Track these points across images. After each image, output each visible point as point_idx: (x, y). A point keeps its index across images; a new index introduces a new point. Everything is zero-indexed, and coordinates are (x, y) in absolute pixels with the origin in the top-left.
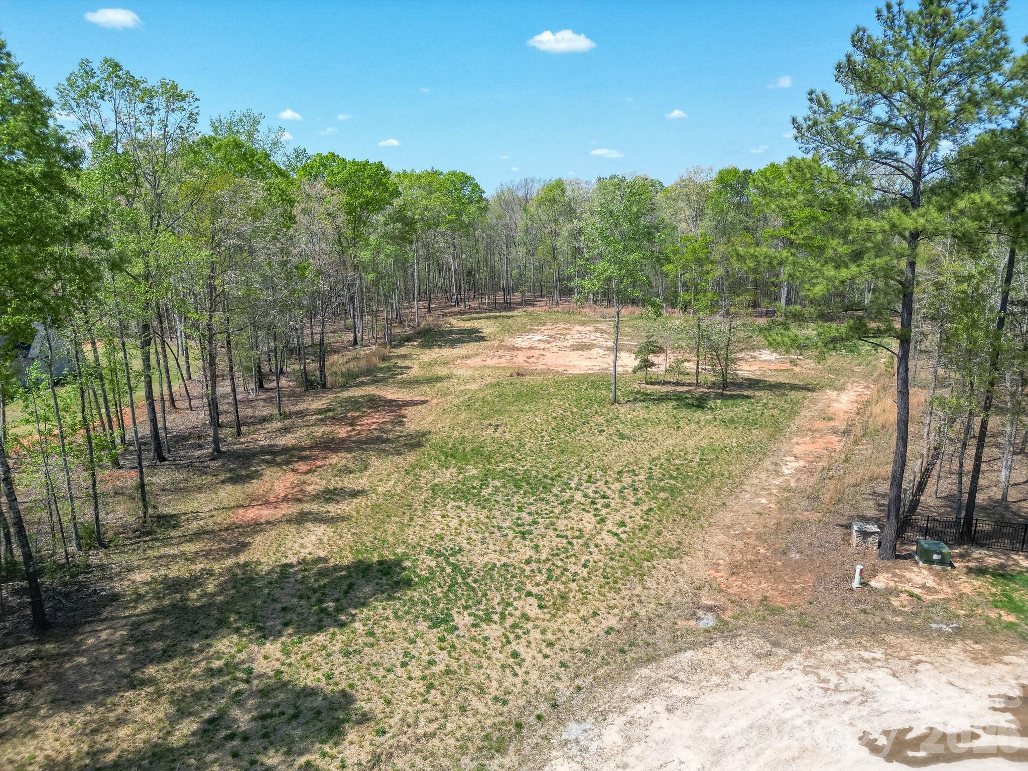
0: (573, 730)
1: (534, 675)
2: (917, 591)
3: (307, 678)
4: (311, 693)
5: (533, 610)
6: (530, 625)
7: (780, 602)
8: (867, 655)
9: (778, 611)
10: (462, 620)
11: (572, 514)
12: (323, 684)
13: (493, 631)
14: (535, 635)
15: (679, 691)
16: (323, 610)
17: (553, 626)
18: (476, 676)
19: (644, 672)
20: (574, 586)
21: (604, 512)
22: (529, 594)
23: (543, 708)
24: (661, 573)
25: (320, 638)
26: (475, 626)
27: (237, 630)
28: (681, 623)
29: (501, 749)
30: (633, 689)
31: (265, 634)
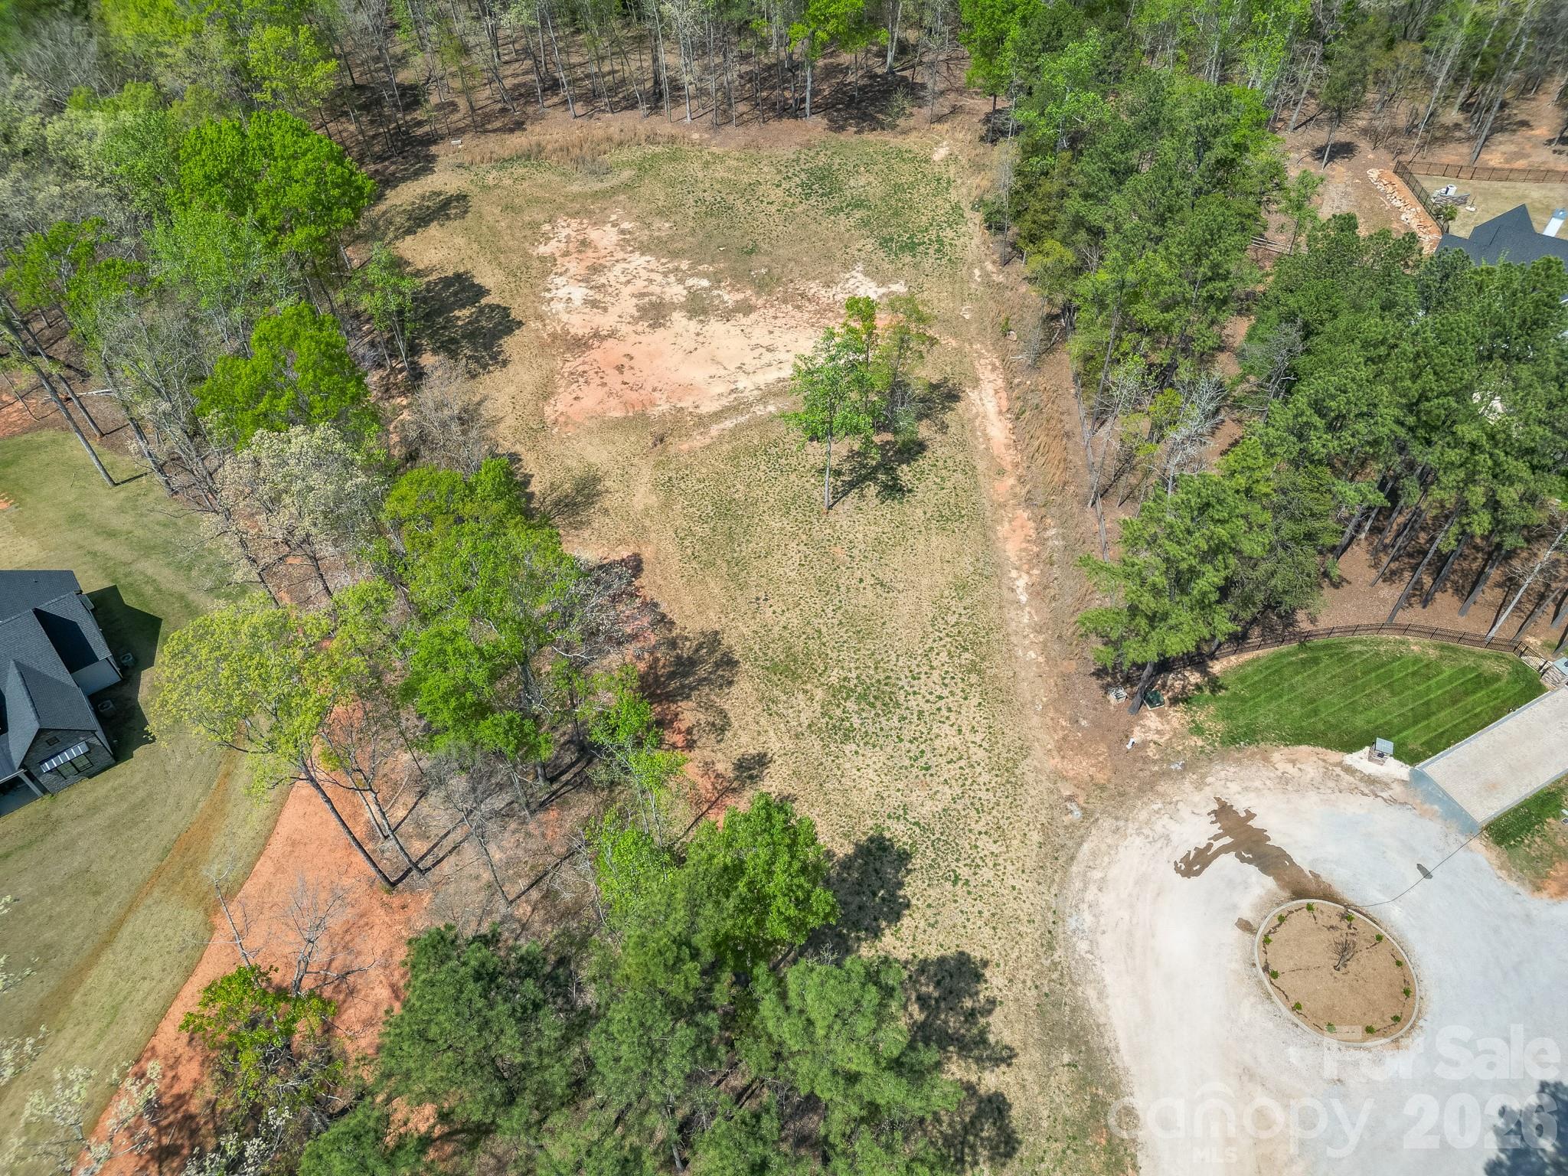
0: (1072, 923)
1: (1031, 896)
2: (1156, 737)
3: (933, 953)
4: (942, 960)
5: (994, 848)
6: (1000, 861)
7: (1101, 778)
8: (1155, 807)
9: (1103, 788)
10: (964, 872)
11: (935, 731)
12: (942, 952)
13: (987, 873)
14: (1010, 868)
15: (1097, 875)
16: (883, 899)
17: (1012, 855)
18: (1008, 913)
19: (1074, 869)
20: (994, 812)
21: (953, 716)
22: (980, 833)
23: (1051, 918)
24: (1030, 777)
25: (906, 921)
26: (975, 874)
27: (858, 939)
28: (1065, 818)
29: (1051, 948)
30: (1078, 884)
31: (876, 934)
